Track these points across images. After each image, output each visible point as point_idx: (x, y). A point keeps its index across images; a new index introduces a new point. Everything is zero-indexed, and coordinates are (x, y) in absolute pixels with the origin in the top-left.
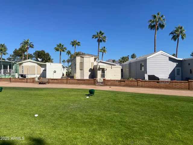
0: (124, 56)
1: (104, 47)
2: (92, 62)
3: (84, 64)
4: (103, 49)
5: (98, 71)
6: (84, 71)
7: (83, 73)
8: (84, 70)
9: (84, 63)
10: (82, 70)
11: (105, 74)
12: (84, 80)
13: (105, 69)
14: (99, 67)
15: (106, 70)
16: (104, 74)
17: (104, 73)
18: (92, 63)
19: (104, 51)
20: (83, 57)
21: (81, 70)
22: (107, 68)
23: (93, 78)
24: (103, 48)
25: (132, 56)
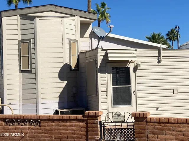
0: (156, 33)
1: (103, 5)
2: (73, 37)
3: (39, 45)
4: (99, 10)
5: (99, 75)
6: (40, 76)
7: (33, 86)
8: (40, 71)
9: (39, 40)
10: (29, 72)
11: (133, 89)
12: (37, 121)
13: (132, 66)
14: (106, 56)
15: (135, 69)
16: (129, 89)
17: (128, 82)
18: (70, 41)
19: (103, 14)
20: (33, 19)
21: (23, 72)
22: (139, 61)
23: (81, 112)
24: (100, 5)
25: (168, 35)
